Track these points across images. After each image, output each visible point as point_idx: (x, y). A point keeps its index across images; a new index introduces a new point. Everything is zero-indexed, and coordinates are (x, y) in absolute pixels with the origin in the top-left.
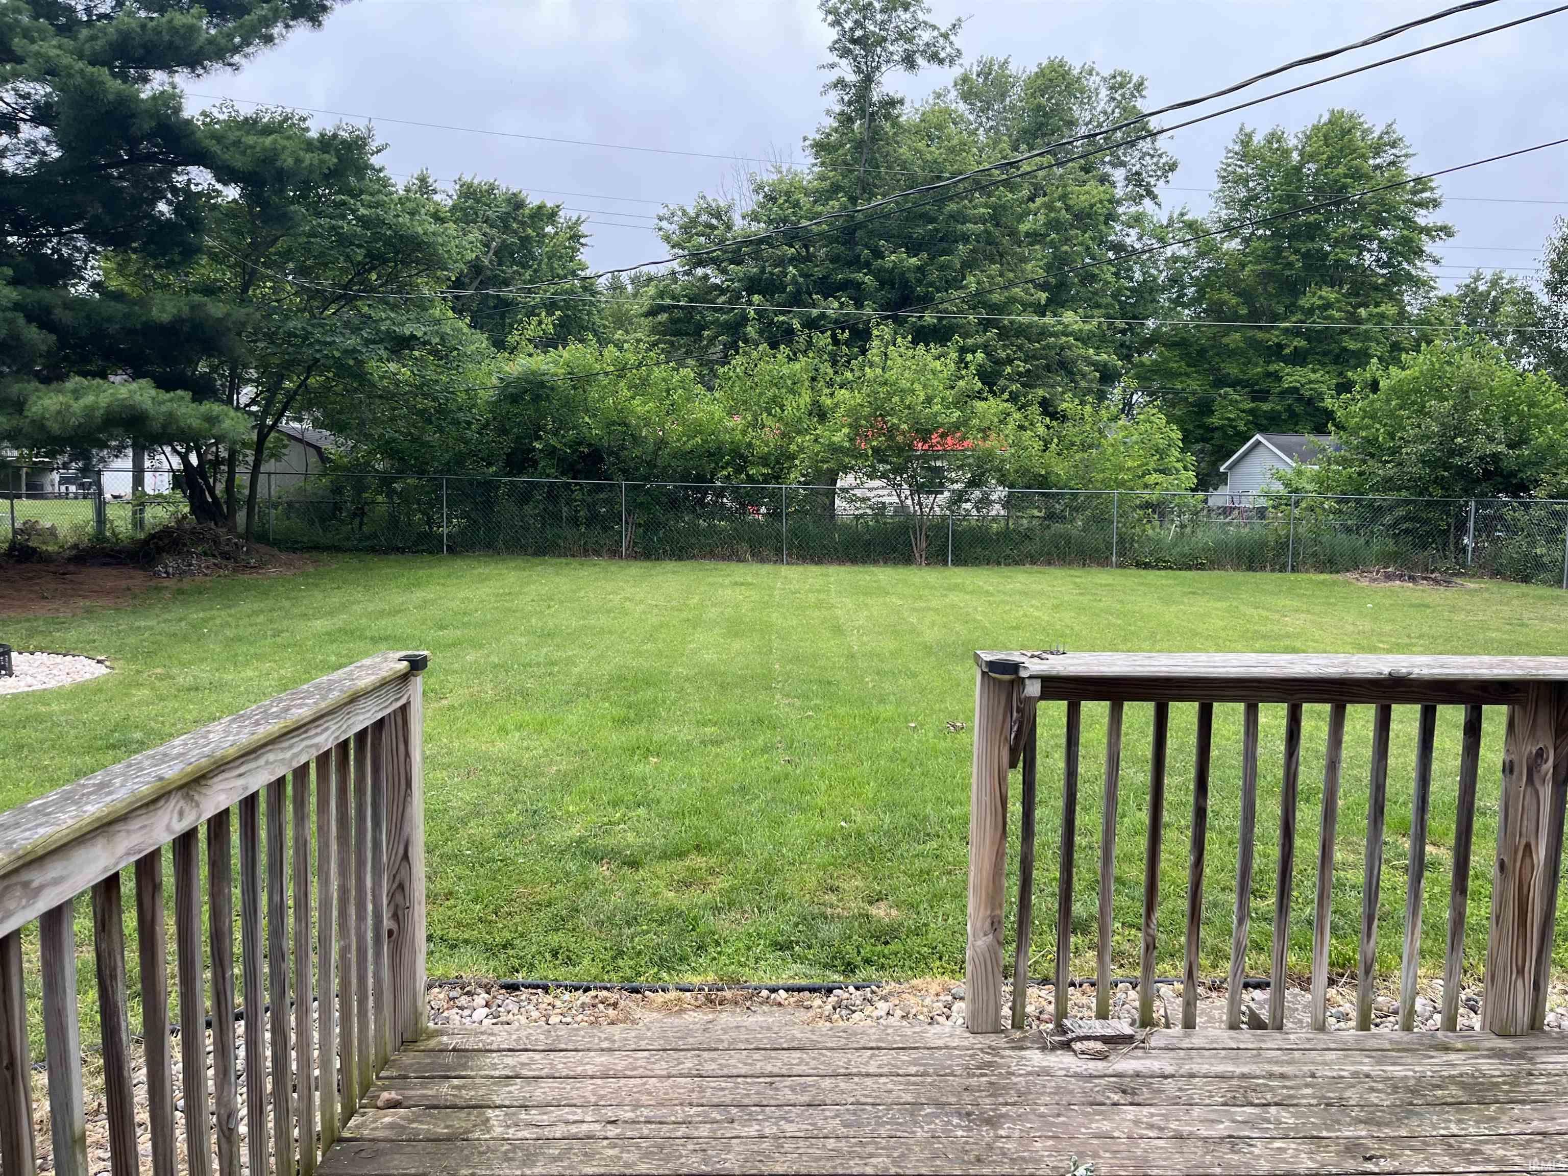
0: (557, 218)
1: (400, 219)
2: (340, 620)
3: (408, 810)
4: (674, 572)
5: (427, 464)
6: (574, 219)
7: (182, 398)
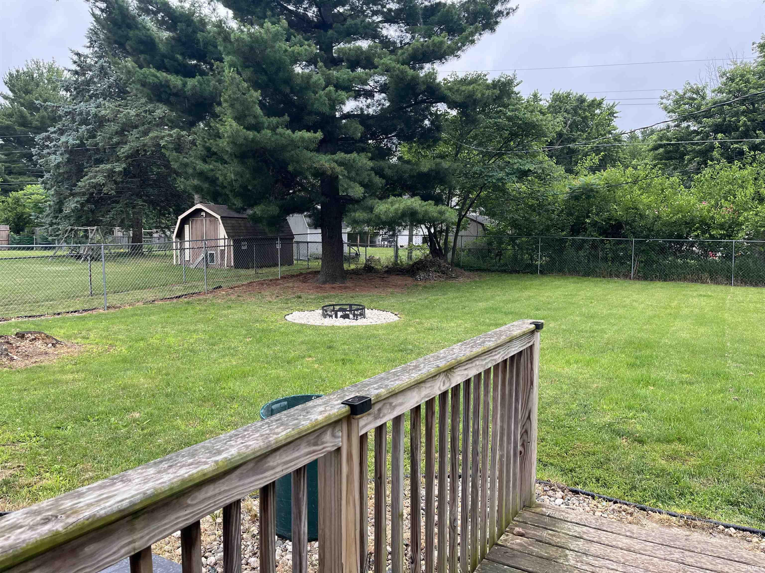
0: (602, 105)
1: (526, 115)
2: (490, 303)
3: (531, 395)
4: (661, 288)
5: (532, 231)
6: (611, 105)
7: (431, 204)
